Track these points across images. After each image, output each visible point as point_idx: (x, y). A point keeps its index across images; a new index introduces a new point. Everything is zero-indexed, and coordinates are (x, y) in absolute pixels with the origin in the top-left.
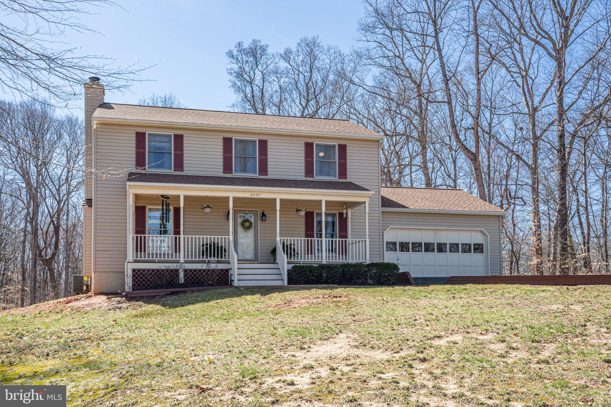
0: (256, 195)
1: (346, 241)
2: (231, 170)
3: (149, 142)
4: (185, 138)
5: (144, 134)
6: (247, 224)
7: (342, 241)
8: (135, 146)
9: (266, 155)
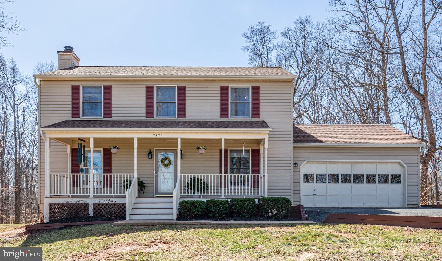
0: (158, 135)
1: (258, 176)
2: (153, 114)
3: (83, 93)
4: (113, 89)
5: (79, 87)
6: (167, 162)
7: (254, 176)
8: (71, 97)
9: (184, 99)
